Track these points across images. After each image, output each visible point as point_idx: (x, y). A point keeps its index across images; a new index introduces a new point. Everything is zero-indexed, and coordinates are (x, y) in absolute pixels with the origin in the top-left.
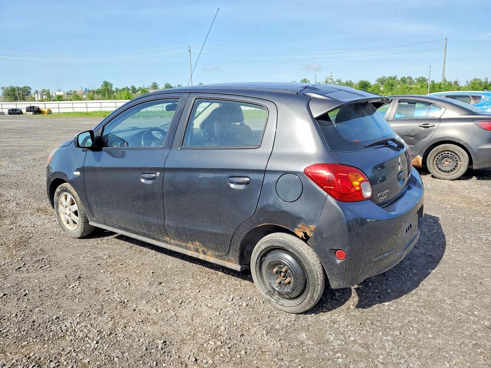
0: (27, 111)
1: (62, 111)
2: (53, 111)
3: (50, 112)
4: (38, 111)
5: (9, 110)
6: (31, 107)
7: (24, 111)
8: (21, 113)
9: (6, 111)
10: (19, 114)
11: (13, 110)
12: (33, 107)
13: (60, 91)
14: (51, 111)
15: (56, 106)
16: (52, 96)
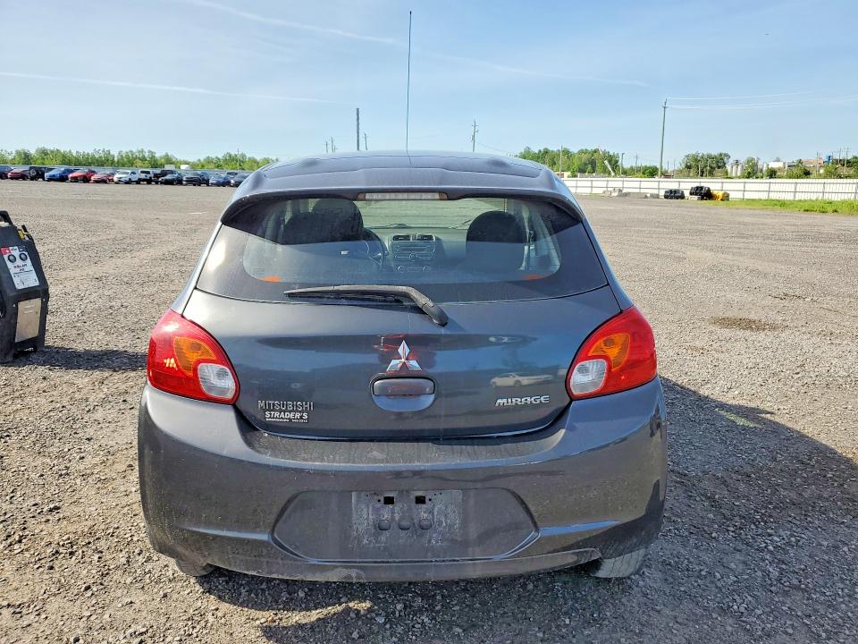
0: (691, 194)
1: (748, 196)
2: (732, 195)
3: (726, 197)
4: (707, 195)
5: (666, 192)
6: (697, 188)
7: (687, 194)
8: (682, 197)
9: (662, 193)
10: (677, 198)
11: (671, 191)
12: (702, 188)
13: (778, 160)
14: (728, 196)
15: (741, 187)
16: (761, 170)
